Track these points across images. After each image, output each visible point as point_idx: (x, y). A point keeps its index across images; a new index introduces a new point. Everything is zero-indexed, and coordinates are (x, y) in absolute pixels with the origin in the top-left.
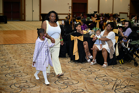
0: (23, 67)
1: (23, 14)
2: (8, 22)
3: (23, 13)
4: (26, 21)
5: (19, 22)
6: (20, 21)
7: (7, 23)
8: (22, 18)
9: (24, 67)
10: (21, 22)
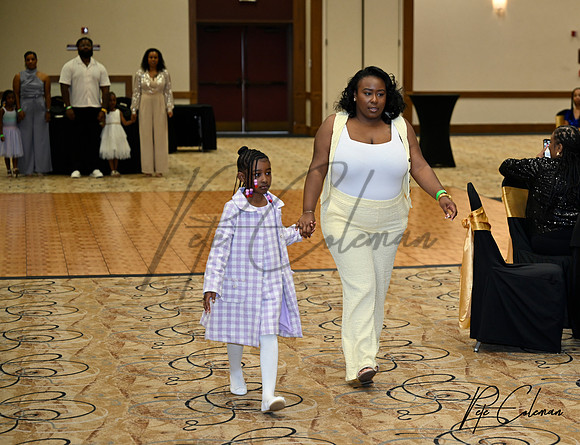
0: (308, 403)
1: (308, 96)
2: (221, 143)
3: (308, 90)
5: (285, 140)
6: (292, 134)
7: (218, 146)
8: (304, 121)
9: (316, 405)
10: (293, 141)
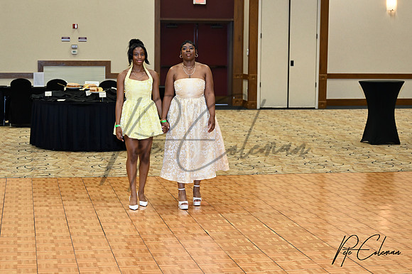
1: (245, 77)
3: (246, 71)
4: (258, 107)
